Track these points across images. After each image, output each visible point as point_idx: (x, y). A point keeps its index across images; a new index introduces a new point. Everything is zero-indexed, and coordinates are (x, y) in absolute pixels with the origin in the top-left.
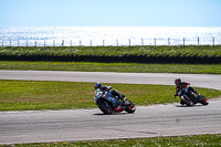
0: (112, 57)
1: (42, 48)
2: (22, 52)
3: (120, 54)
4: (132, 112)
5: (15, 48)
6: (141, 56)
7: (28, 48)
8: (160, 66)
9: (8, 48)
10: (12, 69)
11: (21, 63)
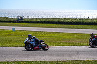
1: (79, 19)
2: (71, 21)
7: (73, 19)
9: (65, 19)
10: (66, 28)
11: (70, 26)
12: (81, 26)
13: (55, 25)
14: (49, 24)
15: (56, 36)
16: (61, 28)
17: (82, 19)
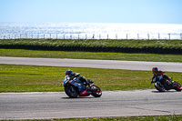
0: (134, 48)
1: (76, 41)
2: (60, 43)
3: (141, 46)
4: (99, 96)
5: (54, 40)
6: (158, 48)
7: (64, 40)
8: (173, 56)
10: (51, 57)
11: (59, 53)
12: (79, 53)
13: (30, 52)
14: (19, 50)
15: (33, 72)
16: (41, 57)
17: (82, 40)
